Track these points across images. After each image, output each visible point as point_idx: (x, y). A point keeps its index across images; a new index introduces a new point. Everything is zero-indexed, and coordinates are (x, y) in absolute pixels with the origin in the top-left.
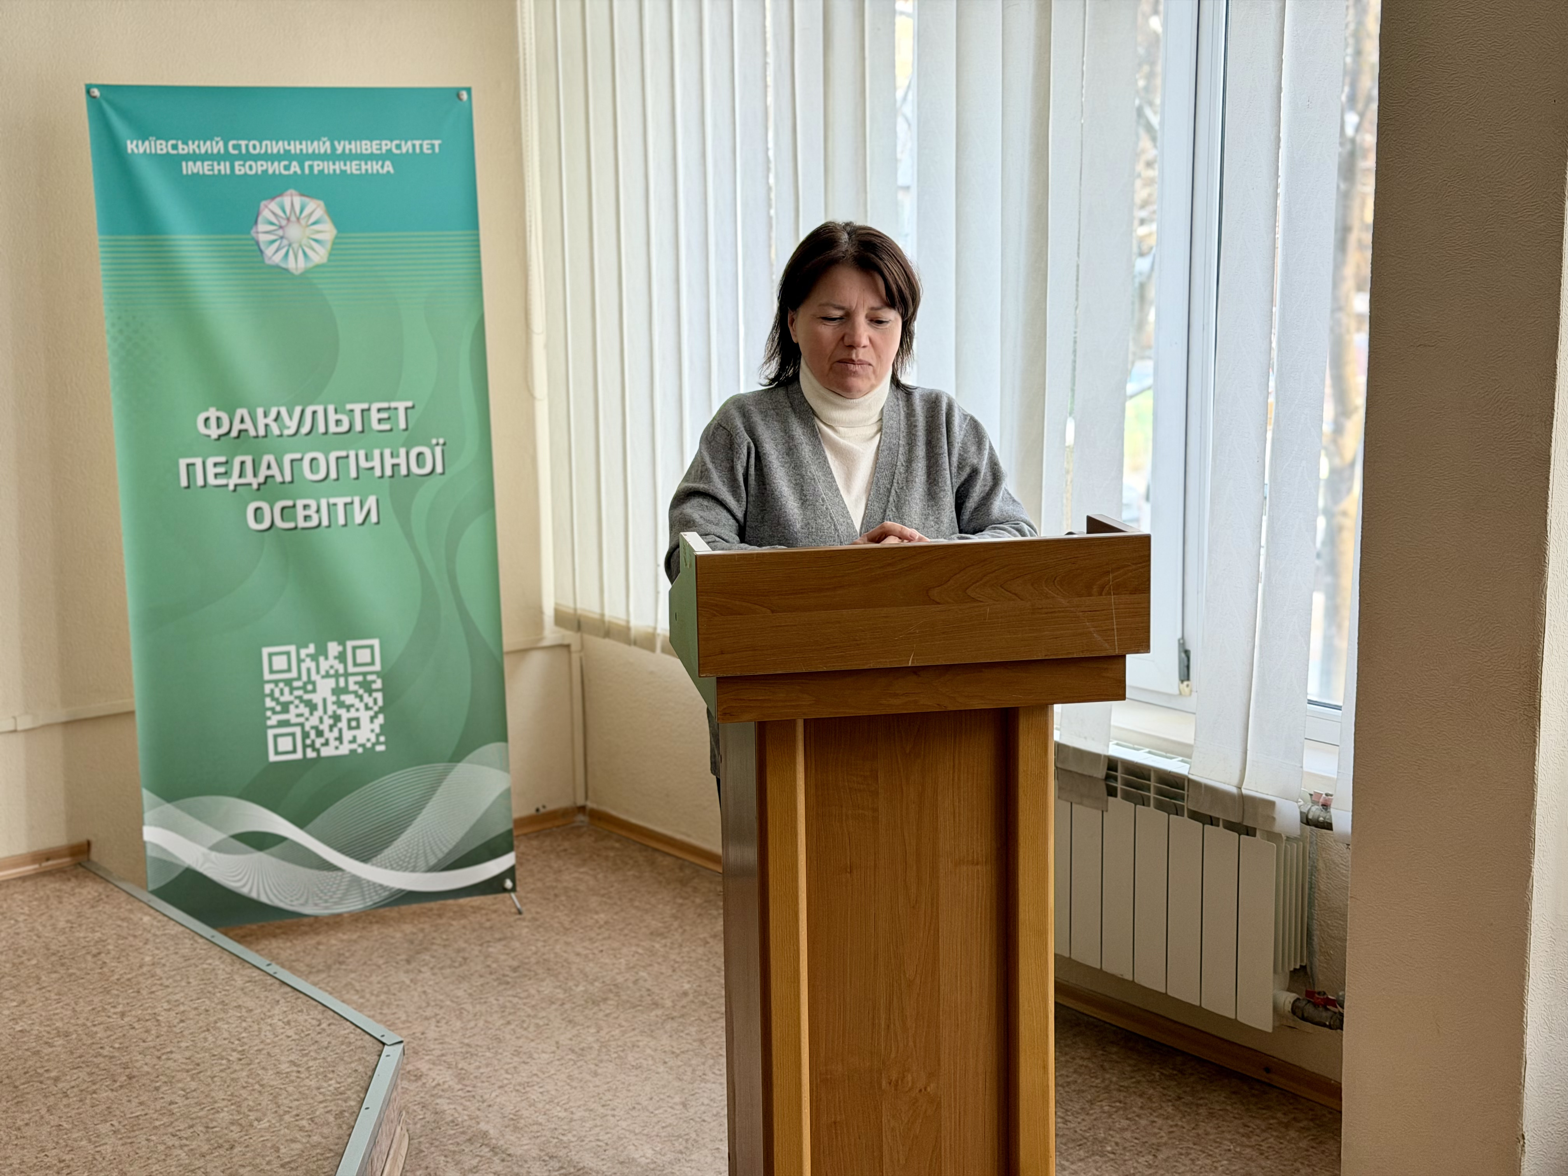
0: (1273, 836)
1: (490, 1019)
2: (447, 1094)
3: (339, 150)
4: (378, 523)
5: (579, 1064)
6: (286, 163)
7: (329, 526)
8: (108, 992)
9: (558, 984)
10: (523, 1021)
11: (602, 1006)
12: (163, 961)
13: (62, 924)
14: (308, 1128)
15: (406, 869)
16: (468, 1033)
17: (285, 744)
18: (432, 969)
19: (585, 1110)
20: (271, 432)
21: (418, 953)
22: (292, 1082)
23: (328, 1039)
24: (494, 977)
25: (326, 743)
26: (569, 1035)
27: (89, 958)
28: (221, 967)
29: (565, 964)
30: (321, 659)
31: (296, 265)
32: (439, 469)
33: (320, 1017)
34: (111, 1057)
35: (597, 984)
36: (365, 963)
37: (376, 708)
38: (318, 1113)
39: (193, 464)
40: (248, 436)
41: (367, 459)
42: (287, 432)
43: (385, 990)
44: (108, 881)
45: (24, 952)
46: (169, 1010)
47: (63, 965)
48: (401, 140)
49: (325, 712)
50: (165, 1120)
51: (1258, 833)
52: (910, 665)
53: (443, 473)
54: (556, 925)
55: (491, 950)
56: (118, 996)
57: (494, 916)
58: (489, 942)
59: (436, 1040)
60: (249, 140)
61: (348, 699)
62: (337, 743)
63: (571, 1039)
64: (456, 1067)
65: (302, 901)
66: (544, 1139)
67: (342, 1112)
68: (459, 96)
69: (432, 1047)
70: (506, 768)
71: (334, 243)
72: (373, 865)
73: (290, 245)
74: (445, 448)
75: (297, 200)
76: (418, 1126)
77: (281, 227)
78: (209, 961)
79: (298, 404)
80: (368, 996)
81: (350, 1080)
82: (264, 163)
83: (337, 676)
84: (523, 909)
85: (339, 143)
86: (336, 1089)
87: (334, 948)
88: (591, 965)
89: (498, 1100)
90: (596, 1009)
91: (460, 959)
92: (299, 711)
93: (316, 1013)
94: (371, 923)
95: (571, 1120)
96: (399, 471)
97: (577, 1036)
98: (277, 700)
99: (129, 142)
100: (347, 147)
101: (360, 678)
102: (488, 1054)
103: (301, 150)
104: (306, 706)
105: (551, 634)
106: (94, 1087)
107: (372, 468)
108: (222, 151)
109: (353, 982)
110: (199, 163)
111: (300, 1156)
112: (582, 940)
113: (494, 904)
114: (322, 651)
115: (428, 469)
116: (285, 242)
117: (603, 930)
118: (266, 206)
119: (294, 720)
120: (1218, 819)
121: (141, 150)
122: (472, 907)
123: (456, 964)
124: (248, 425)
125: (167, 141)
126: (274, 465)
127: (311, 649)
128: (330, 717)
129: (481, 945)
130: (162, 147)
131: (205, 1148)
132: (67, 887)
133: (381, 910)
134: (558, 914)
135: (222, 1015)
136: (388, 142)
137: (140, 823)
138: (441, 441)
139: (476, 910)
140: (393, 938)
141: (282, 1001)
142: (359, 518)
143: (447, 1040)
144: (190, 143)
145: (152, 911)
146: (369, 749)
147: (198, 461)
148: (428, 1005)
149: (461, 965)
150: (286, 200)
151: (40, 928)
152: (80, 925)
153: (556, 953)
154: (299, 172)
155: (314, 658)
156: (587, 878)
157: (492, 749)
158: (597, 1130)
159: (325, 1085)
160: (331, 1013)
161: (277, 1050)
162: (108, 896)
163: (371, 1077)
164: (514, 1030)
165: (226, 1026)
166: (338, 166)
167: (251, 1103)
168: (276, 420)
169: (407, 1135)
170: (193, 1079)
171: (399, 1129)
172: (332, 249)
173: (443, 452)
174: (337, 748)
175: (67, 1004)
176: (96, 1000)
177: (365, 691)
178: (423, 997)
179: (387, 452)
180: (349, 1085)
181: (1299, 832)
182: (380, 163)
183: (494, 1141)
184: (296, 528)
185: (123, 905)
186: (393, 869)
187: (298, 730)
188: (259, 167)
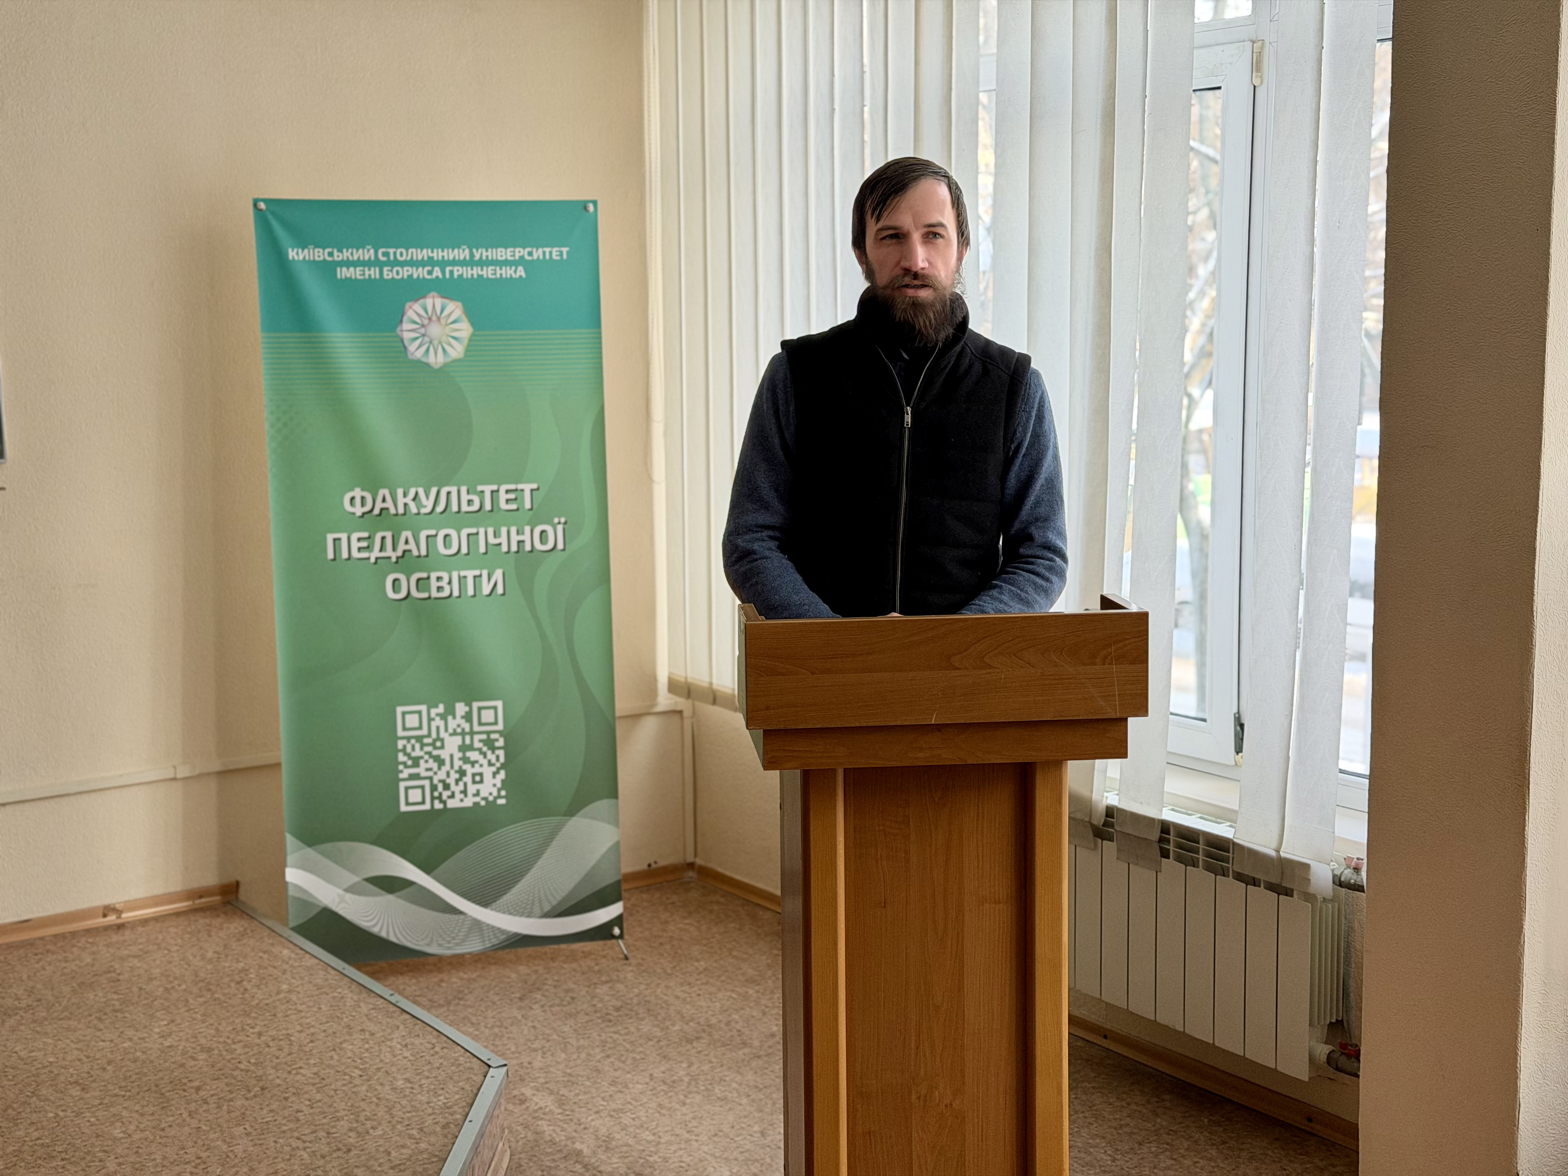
0: (1309, 897)
1: (592, 1052)
2: (547, 1117)
3: (477, 257)
4: (504, 594)
5: (670, 1094)
6: (429, 268)
7: (459, 597)
8: (248, 1015)
9: (656, 1023)
10: (622, 1055)
11: (695, 1044)
12: (298, 989)
13: (210, 955)
14: (418, 1136)
15: (522, 915)
16: (572, 1064)
17: (415, 795)
18: (542, 1006)
19: (672, 1135)
20: (410, 511)
21: (531, 992)
22: (405, 1096)
23: (441, 1061)
24: (598, 1015)
25: (452, 796)
26: (663, 1069)
27: (233, 985)
28: (350, 996)
29: (664, 1005)
30: (450, 718)
31: (436, 360)
32: (560, 546)
33: (434, 1041)
34: (248, 1071)
35: (691, 1024)
36: (482, 1000)
37: (498, 765)
38: (427, 1124)
39: (339, 539)
40: (389, 513)
41: (495, 536)
42: (423, 511)
43: (498, 1023)
44: (252, 917)
45: (176, 978)
46: (301, 1032)
47: (209, 990)
48: (532, 247)
49: (452, 767)
50: (292, 1125)
51: (1295, 893)
52: (933, 722)
53: (564, 550)
54: (659, 971)
55: (598, 991)
56: (255, 1018)
57: (603, 960)
58: (596, 984)
59: (541, 1069)
60: (397, 248)
61: (473, 755)
62: (462, 796)
63: (664, 1072)
64: (558, 1094)
65: (426, 941)
66: (631, 1159)
67: (448, 1124)
68: (586, 208)
69: (537, 1075)
70: (615, 821)
71: (470, 340)
72: (492, 909)
73: (431, 342)
74: (566, 527)
75: (439, 302)
76: (520, 1143)
77: (423, 326)
78: (339, 990)
79: (435, 486)
80: (482, 1029)
81: (457, 1097)
82: (410, 269)
83: (463, 734)
84: (629, 955)
85: (477, 250)
86: (444, 1104)
87: (455, 986)
88: (688, 1007)
89: (593, 1123)
90: (689, 1046)
91: (568, 999)
92: (428, 766)
93: (431, 1038)
94: (490, 964)
95: (659, 1143)
96: (524, 547)
97: (670, 1070)
98: (409, 755)
99: (290, 250)
100: (484, 254)
101: (484, 737)
102: (588, 1083)
103: (443, 257)
104: (435, 761)
105: (665, 700)
106: (231, 1096)
107: (500, 544)
108: (373, 258)
109: (470, 1016)
110: (352, 269)
111: (409, 1160)
112: (682, 985)
113: (603, 950)
114: (450, 711)
115: (550, 546)
116: (427, 339)
117: (702, 976)
118: (411, 307)
119: (424, 774)
120: (1260, 880)
121: (301, 258)
122: (583, 952)
123: (565, 1003)
124: (389, 504)
125: (324, 249)
126: (411, 540)
127: (441, 709)
128: (456, 772)
129: (589, 987)
130: (320, 254)
131: (326, 1150)
132: (217, 922)
133: (500, 953)
134: (662, 961)
135: (347, 1037)
136: (521, 250)
137: (285, 866)
138: (563, 520)
139: (587, 955)
140: (509, 977)
141: (402, 1027)
142: (486, 590)
143: (552, 1069)
144: (345, 250)
145: (291, 946)
146: (491, 802)
147: (344, 536)
148: (536, 1038)
149: (569, 1004)
150: (429, 302)
151: (191, 958)
152: (226, 956)
153: (656, 996)
154: (440, 276)
155: (443, 717)
156: (692, 929)
157: (602, 805)
158: (681, 1153)
159: (435, 1100)
160: (445, 1039)
161: (394, 1069)
162: (252, 931)
163: (477, 1095)
164: (612, 1062)
165: (350, 1047)
166: (476, 271)
167: (369, 1114)
168: (414, 499)
169: (508, 1152)
170: (318, 1092)
171: (501, 1145)
172: (468, 345)
173: (564, 529)
174: (462, 800)
175: (212, 1025)
176: (237, 1021)
177: (489, 749)
178: (532, 1030)
179: (513, 530)
180: (456, 1101)
181: (1331, 894)
182: (513, 268)
183: (586, 1159)
184: (429, 598)
185: (266, 939)
186: (510, 914)
187: (426, 783)
188: (406, 272)
